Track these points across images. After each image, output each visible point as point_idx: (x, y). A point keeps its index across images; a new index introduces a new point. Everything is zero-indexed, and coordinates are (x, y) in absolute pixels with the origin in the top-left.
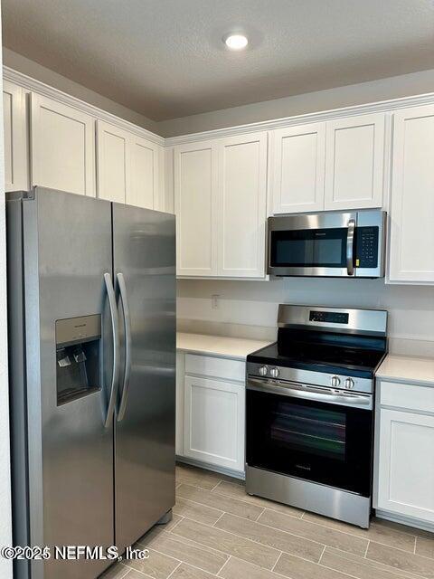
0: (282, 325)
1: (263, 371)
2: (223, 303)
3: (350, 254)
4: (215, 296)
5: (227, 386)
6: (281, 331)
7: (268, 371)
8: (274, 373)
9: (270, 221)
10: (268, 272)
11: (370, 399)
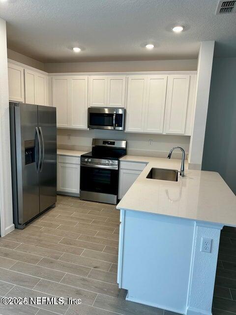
0: (94, 146)
1: (86, 160)
2: (72, 138)
3: (114, 122)
4: (69, 135)
5: (74, 166)
6: (93, 148)
7: (88, 160)
8: (90, 160)
9: (89, 109)
10: (89, 127)
11: (117, 166)
